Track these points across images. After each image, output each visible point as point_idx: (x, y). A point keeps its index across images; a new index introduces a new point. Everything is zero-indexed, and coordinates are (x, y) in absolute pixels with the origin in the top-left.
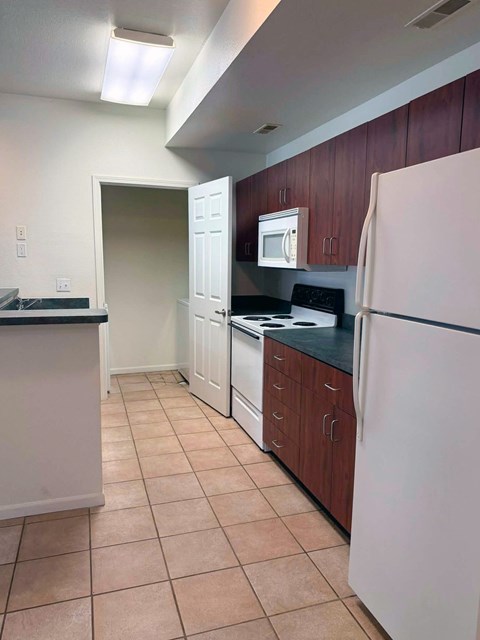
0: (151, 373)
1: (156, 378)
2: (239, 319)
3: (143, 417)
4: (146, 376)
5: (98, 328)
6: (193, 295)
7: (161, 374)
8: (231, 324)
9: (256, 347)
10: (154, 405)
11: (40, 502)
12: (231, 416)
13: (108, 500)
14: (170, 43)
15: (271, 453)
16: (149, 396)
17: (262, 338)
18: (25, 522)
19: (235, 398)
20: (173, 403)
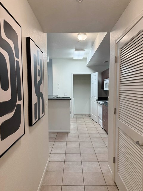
0: (83, 114)
1: (84, 115)
2: (99, 101)
3: (80, 121)
4: (82, 115)
5: (70, 101)
6: (91, 97)
7: (85, 115)
8: (98, 102)
9: (101, 107)
10: (83, 120)
11: (60, 130)
12: (98, 123)
13: (71, 132)
14: (84, 50)
15: (104, 129)
16: (82, 118)
17: (102, 105)
18: (57, 133)
19: (99, 118)
20: (86, 120)
